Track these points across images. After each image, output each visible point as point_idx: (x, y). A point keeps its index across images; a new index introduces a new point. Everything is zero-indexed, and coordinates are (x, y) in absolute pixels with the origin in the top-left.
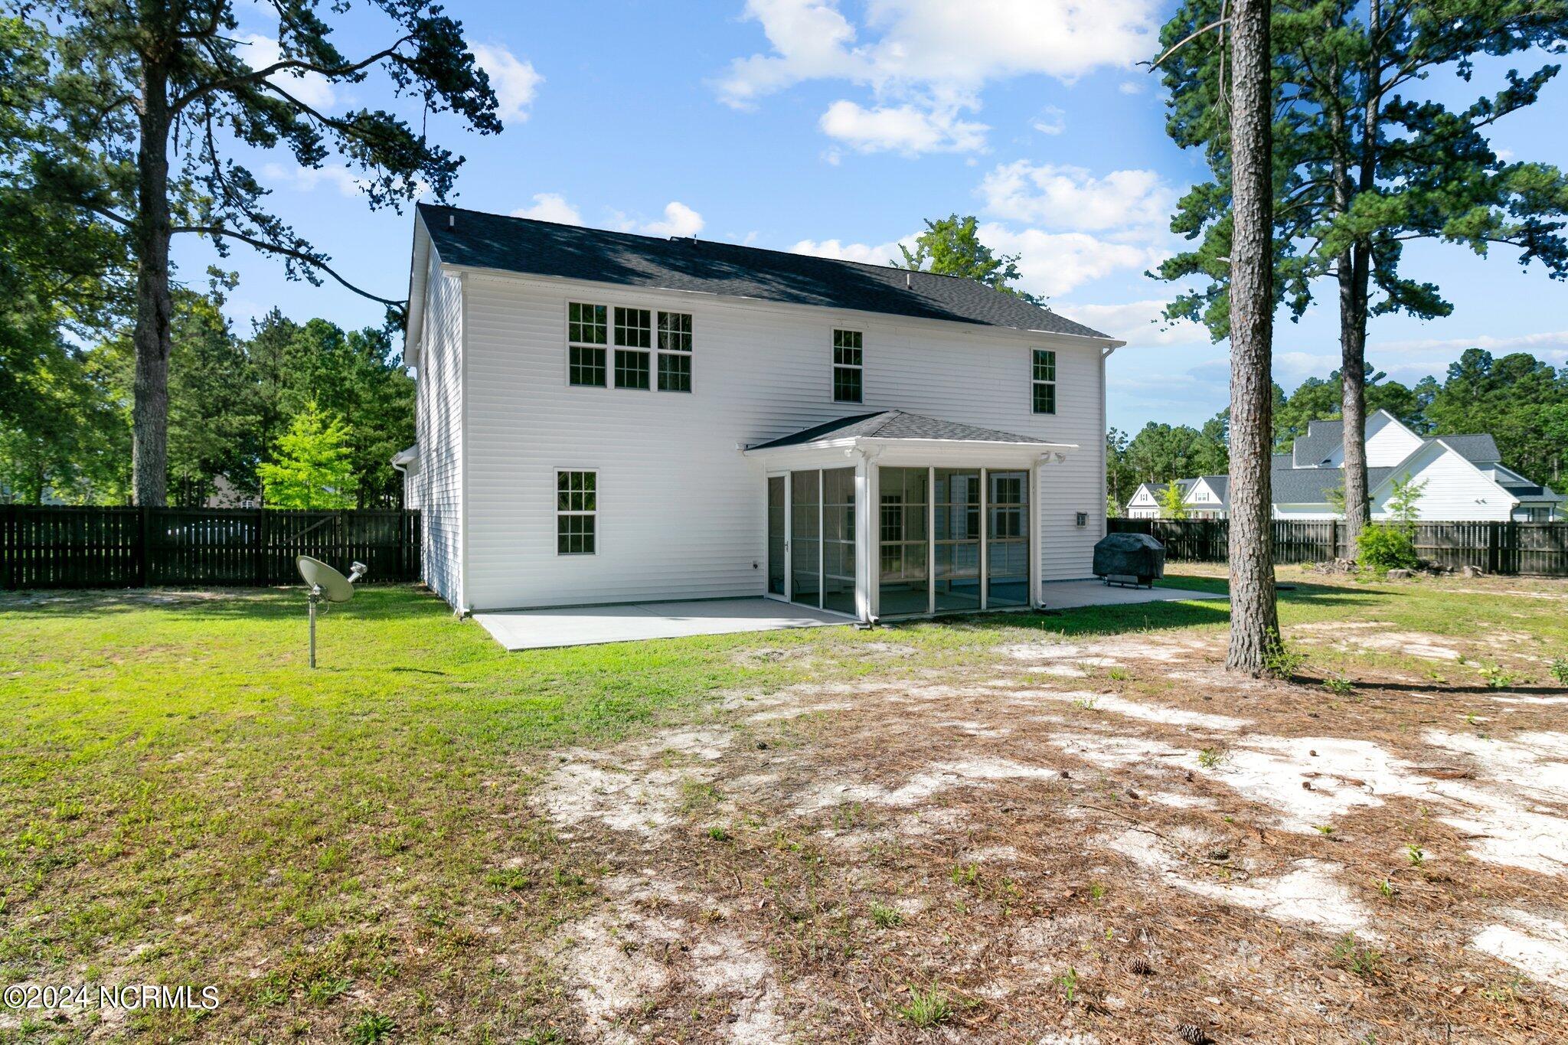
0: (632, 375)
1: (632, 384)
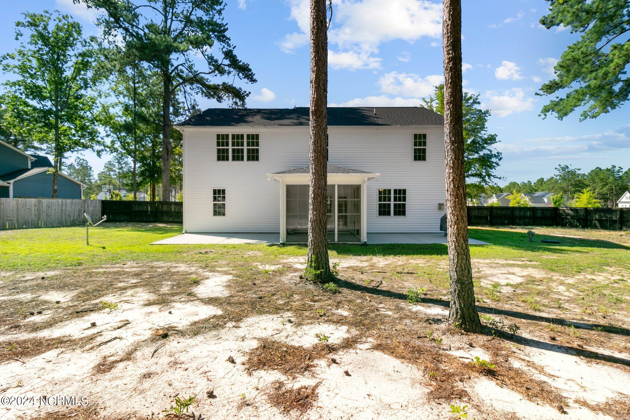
0: (238, 156)
1: (238, 160)
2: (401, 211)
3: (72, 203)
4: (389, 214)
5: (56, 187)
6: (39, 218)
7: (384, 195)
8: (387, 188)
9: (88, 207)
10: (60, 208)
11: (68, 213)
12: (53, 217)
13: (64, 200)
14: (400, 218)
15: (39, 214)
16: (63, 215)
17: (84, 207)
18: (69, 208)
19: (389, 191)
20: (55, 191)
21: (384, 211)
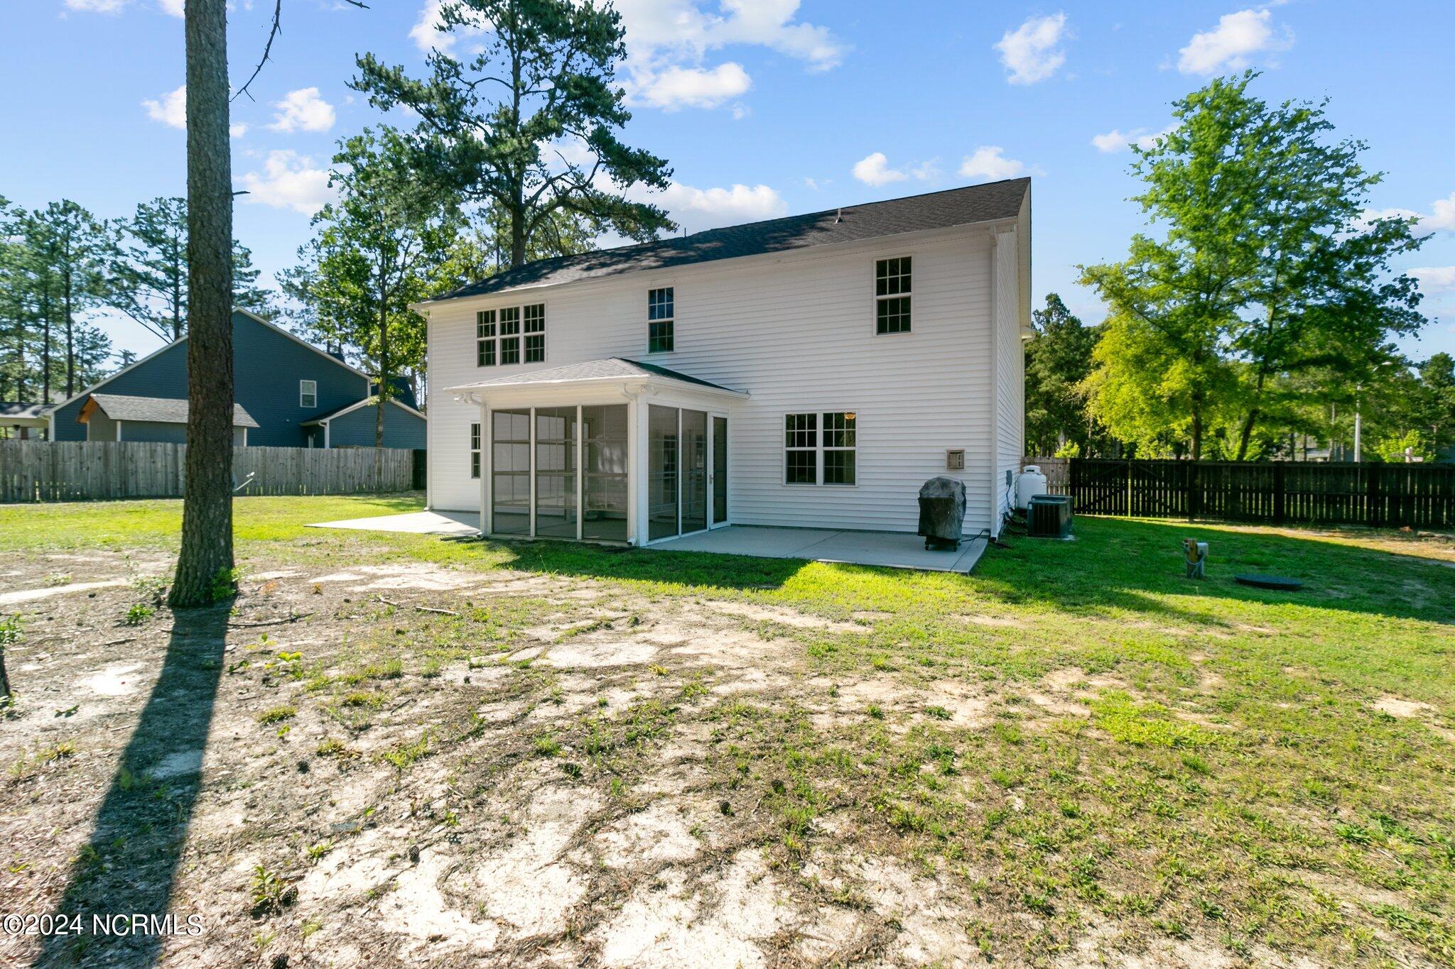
2: (840, 470)
3: (357, 455)
4: (812, 479)
5: (381, 428)
6: (299, 481)
7: (800, 427)
8: (806, 410)
9: (386, 461)
10: (335, 463)
11: (348, 472)
12: (323, 477)
13: (342, 450)
14: (839, 492)
15: (299, 473)
16: (341, 474)
17: (380, 461)
18: (351, 464)
19: (813, 418)
20: (379, 435)
21: (799, 470)
